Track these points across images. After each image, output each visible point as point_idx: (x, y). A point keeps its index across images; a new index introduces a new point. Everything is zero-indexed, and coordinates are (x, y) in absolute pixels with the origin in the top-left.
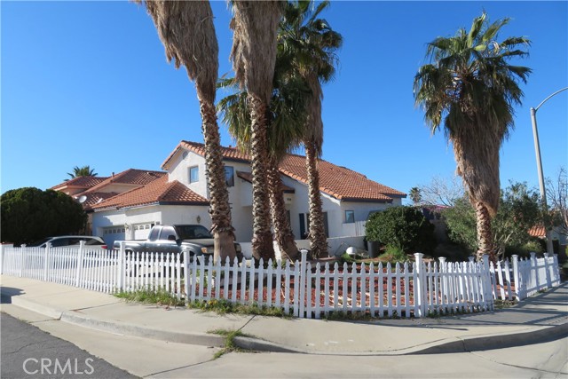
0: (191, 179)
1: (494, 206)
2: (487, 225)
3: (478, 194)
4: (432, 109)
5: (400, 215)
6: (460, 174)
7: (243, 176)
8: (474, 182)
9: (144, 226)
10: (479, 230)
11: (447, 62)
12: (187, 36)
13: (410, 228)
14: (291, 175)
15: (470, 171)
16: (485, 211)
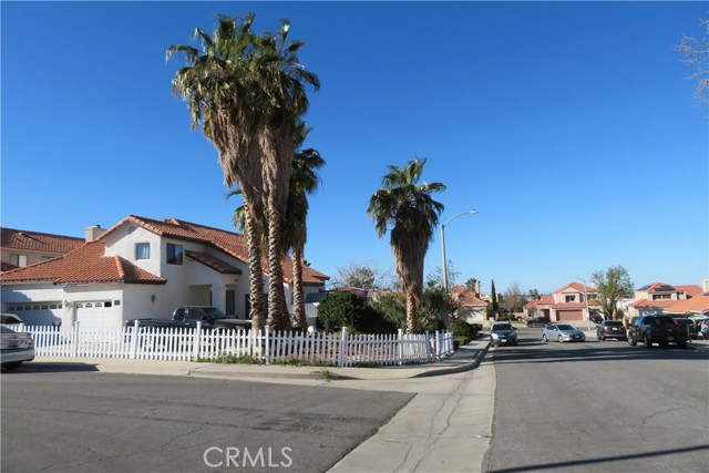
0: (138, 256)
1: (419, 296)
2: (414, 310)
3: (410, 288)
4: (381, 224)
5: (348, 300)
6: (398, 272)
7: (193, 255)
8: (409, 279)
9: (94, 304)
10: (409, 313)
11: (396, 192)
12: (251, 172)
13: (356, 311)
14: (239, 257)
15: (406, 272)
16: (413, 300)
